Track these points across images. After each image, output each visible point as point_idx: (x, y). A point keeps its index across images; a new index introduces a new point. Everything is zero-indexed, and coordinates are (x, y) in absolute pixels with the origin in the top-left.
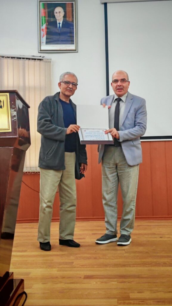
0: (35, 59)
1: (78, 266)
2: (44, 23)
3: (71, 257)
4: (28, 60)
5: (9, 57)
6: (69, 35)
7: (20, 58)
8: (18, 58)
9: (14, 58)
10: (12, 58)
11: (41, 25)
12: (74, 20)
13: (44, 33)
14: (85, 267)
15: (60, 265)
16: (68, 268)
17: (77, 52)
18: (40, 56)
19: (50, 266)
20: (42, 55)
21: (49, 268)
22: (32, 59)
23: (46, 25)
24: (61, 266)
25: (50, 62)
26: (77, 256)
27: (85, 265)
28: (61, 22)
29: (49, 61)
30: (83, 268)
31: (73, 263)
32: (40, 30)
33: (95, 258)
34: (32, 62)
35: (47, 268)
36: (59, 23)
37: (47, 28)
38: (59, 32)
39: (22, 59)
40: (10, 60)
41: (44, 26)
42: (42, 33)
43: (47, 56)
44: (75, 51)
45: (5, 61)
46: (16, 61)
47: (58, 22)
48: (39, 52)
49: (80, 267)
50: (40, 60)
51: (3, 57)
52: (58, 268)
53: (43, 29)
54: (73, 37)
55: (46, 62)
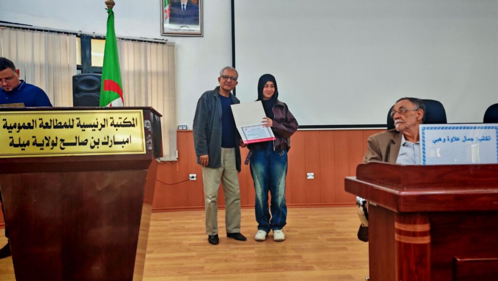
0: (157, 43)
1: (209, 272)
2: (167, 3)
3: (201, 259)
4: (150, 43)
5: (129, 40)
6: (193, 18)
7: (141, 41)
8: (139, 41)
9: (135, 40)
10: (133, 40)
11: (163, 6)
12: (200, 3)
13: (167, 14)
14: (217, 273)
15: (191, 271)
16: (199, 274)
17: (202, 37)
18: (163, 40)
19: (180, 273)
20: (166, 38)
21: (179, 275)
22: (155, 42)
23: (170, 6)
24: (191, 273)
25: (174, 46)
26: (208, 257)
27: (217, 271)
28: (186, 4)
29: (172, 45)
30: (215, 274)
31: (203, 267)
32: (163, 11)
33: (226, 261)
34: (154, 45)
35: (176, 276)
36: (184, 5)
37: (170, 10)
38: (184, 14)
39: (143, 42)
40: (130, 43)
41: (167, 8)
42: (165, 15)
43: (170, 39)
44: (200, 35)
45: (125, 43)
46: (137, 44)
47: (182, 4)
48: (162, 35)
49: (212, 273)
50: (163, 43)
51: (123, 39)
52: (188, 275)
53: (166, 11)
54: (198, 20)
55: (170, 46)
